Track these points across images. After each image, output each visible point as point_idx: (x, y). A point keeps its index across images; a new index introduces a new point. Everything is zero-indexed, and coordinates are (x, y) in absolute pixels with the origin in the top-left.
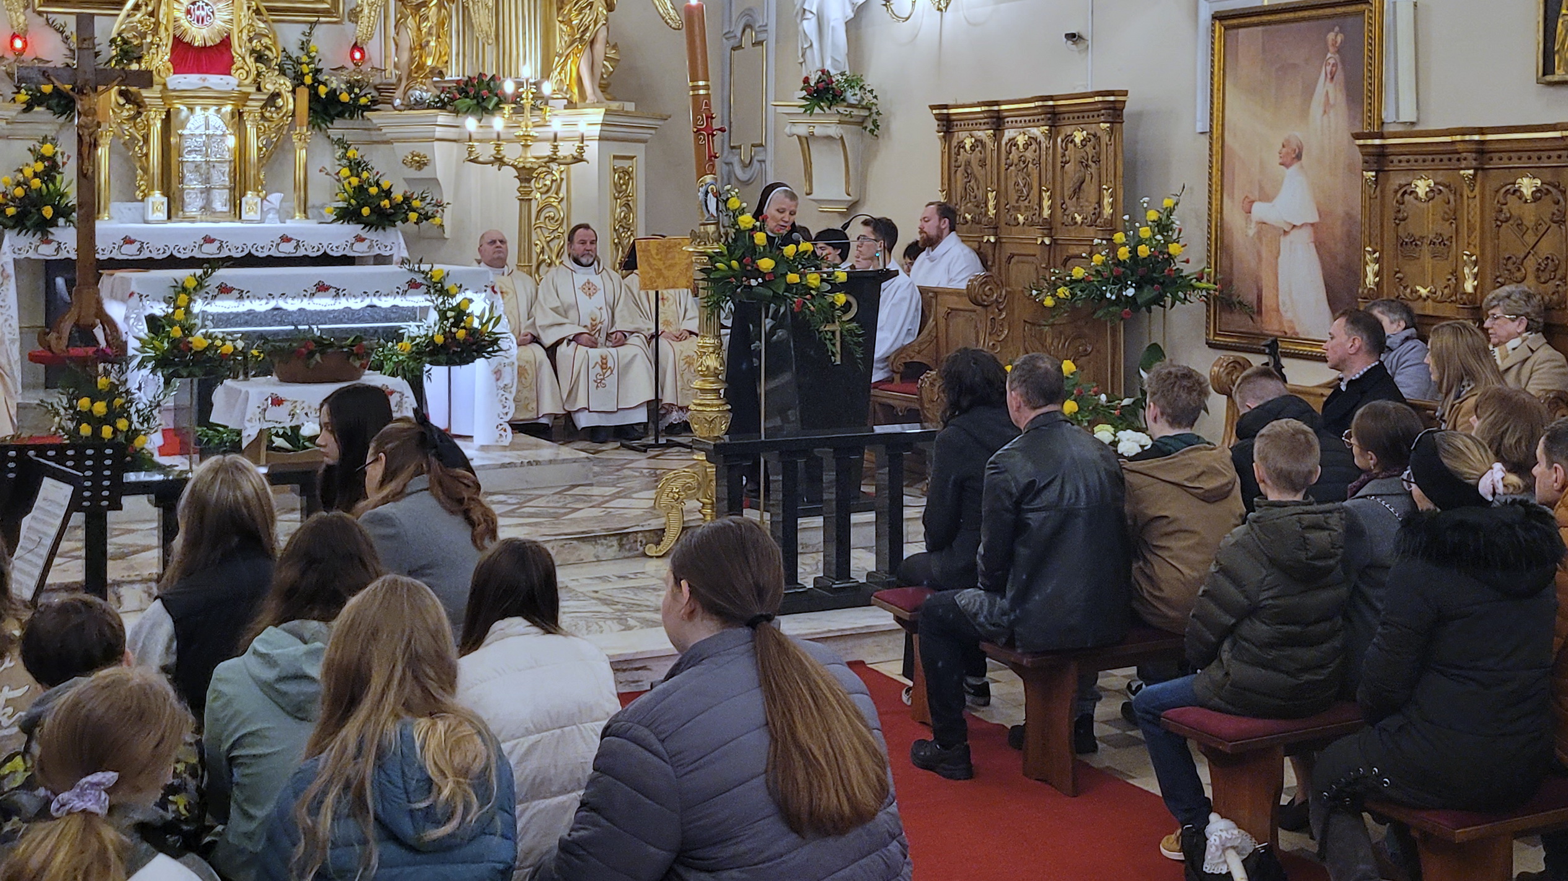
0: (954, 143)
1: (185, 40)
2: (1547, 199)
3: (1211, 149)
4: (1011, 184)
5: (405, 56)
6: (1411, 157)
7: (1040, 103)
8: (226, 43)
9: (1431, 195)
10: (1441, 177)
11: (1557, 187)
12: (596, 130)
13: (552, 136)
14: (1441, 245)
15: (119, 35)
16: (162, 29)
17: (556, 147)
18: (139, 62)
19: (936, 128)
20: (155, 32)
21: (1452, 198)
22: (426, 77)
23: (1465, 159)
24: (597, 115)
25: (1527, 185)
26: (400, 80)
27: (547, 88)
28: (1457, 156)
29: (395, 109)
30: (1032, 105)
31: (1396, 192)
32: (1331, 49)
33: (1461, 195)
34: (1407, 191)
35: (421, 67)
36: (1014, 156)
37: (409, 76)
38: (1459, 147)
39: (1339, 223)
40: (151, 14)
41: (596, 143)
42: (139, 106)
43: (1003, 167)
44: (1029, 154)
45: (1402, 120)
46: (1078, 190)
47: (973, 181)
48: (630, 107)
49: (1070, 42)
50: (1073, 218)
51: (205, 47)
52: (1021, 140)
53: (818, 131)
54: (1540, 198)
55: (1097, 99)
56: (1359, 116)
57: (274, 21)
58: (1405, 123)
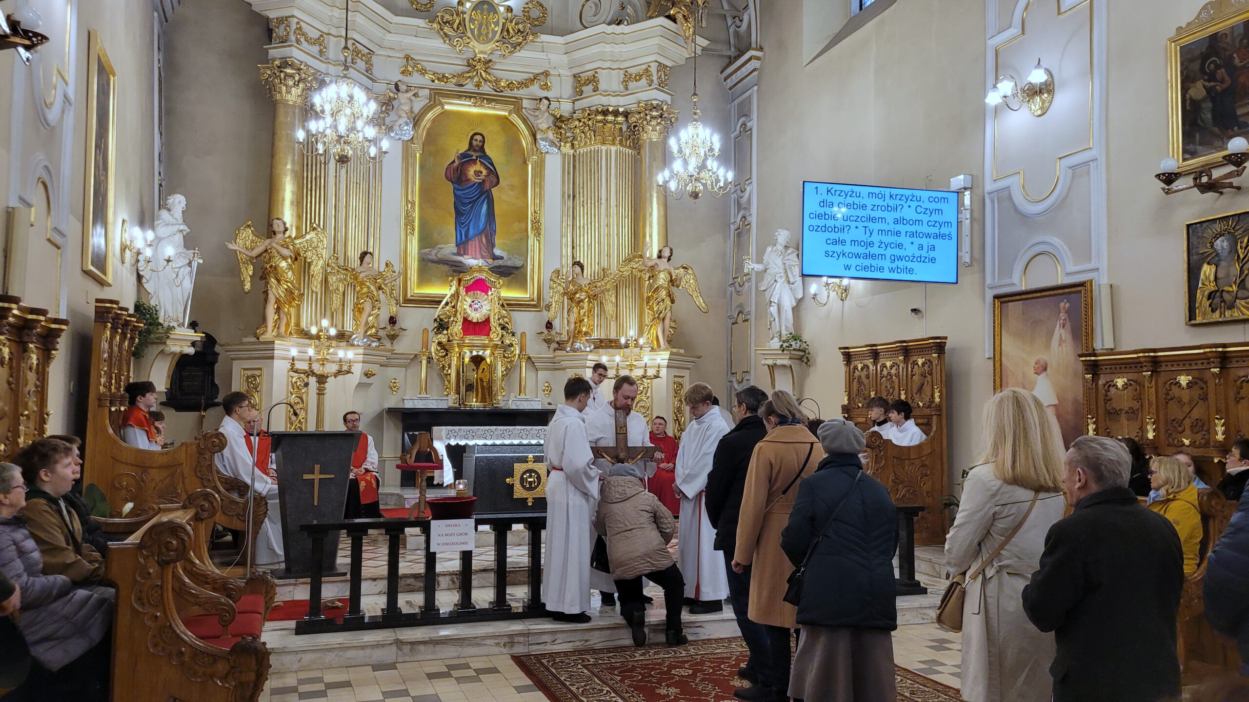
0: (852, 367)
1: (470, 319)
2: (1196, 387)
3: (994, 367)
4: (883, 387)
5: (572, 326)
6: (1113, 367)
7: (899, 344)
8: (487, 321)
9: (1125, 386)
10: (1132, 376)
11: (1202, 380)
12: (666, 362)
13: (644, 365)
14: (1133, 414)
15: (438, 316)
16: (458, 313)
17: (646, 370)
18: (447, 330)
19: (842, 359)
20: (455, 315)
21: (1138, 388)
22: (582, 337)
23: (1145, 366)
24: (666, 355)
25: (1184, 380)
26: (570, 338)
27: (641, 341)
28: (1140, 365)
29: (567, 352)
30: (894, 346)
31: (1104, 385)
32: (1062, 311)
33: (1144, 387)
34: (1111, 385)
35: (580, 332)
36: (885, 372)
37: (574, 336)
38: (1142, 360)
39: (1070, 403)
40: (453, 307)
41: (665, 370)
42: (447, 351)
43: (879, 378)
44: (893, 371)
45: (1106, 347)
46: (920, 389)
47: (862, 386)
48: (682, 351)
49: (913, 314)
50: (918, 404)
51: (477, 323)
52: (888, 364)
53: (779, 362)
54: (1191, 387)
55: (930, 341)
56: (1080, 347)
57: (510, 310)
58: (1107, 349)
